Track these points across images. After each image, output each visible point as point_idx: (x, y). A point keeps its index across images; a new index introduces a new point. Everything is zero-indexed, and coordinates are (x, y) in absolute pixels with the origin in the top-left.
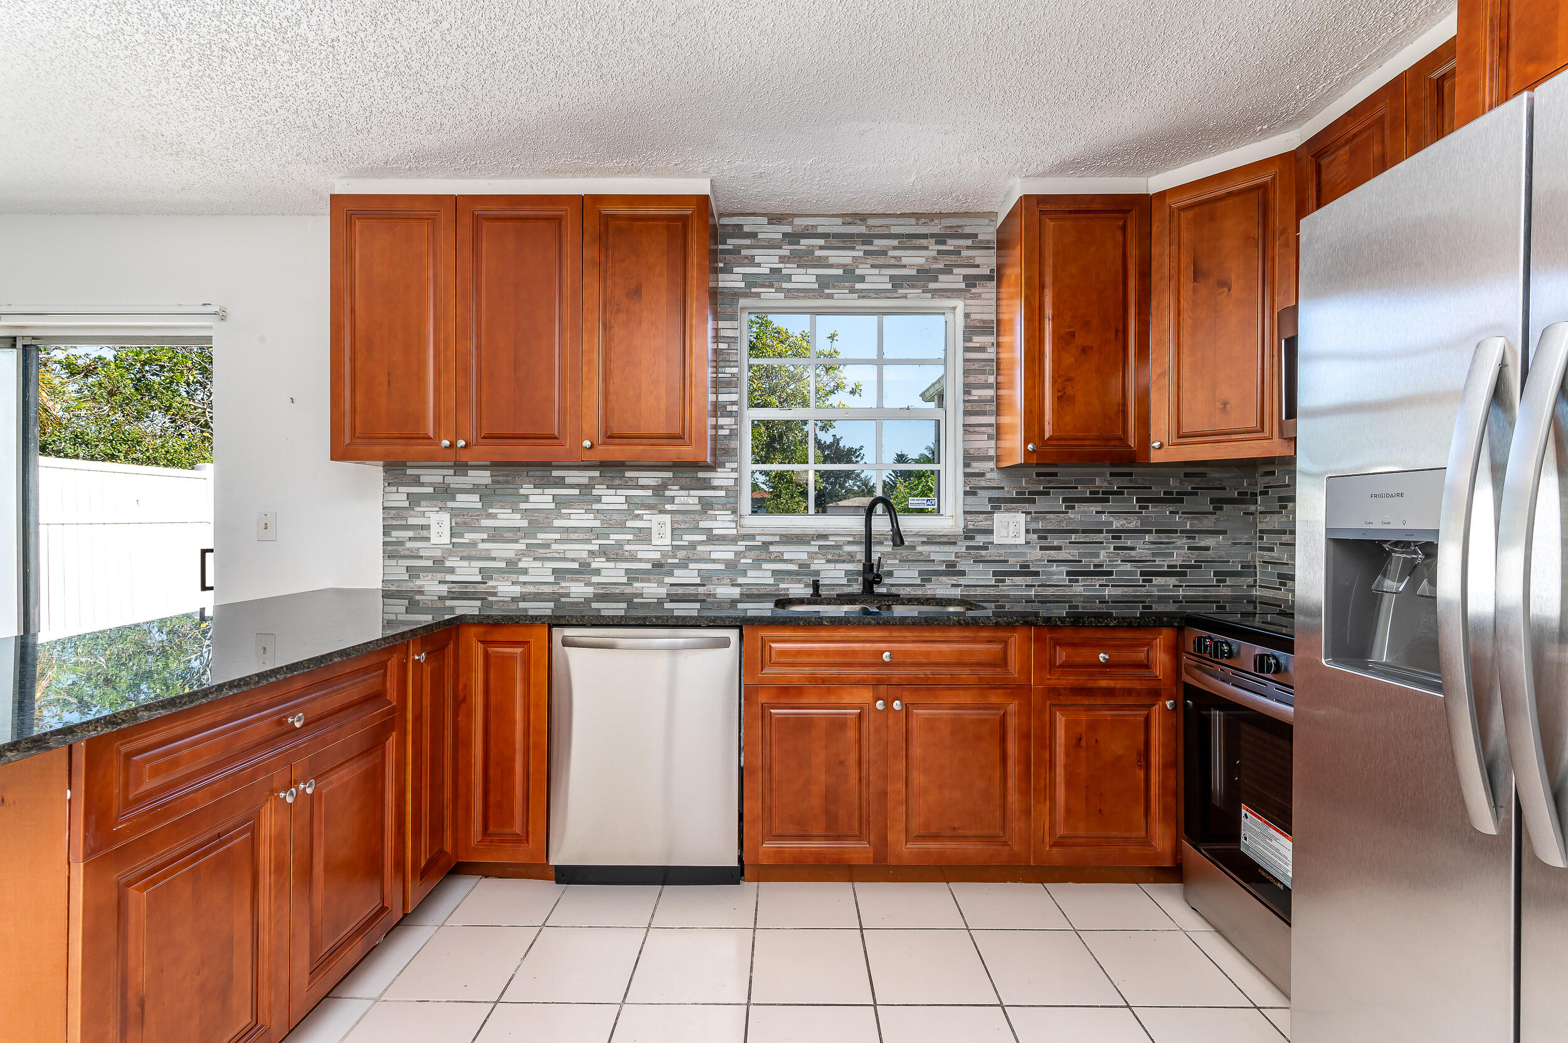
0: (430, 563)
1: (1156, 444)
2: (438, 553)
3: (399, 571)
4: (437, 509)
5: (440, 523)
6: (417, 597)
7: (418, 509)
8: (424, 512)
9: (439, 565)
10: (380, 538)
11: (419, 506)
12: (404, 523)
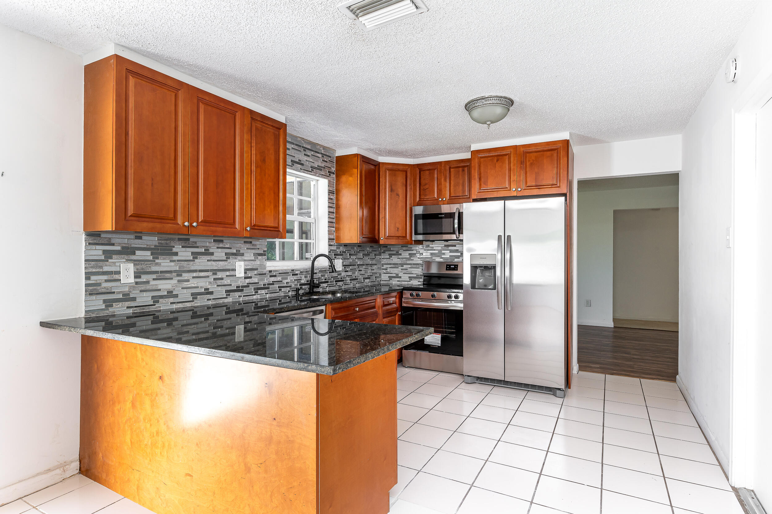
0: (121, 296)
1: (382, 239)
2: (126, 289)
3: (98, 303)
4: (125, 260)
5: (127, 269)
6: (111, 319)
7: (110, 260)
8: (115, 262)
9: (126, 298)
10: (83, 282)
11: (112, 258)
12: (101, 270)
